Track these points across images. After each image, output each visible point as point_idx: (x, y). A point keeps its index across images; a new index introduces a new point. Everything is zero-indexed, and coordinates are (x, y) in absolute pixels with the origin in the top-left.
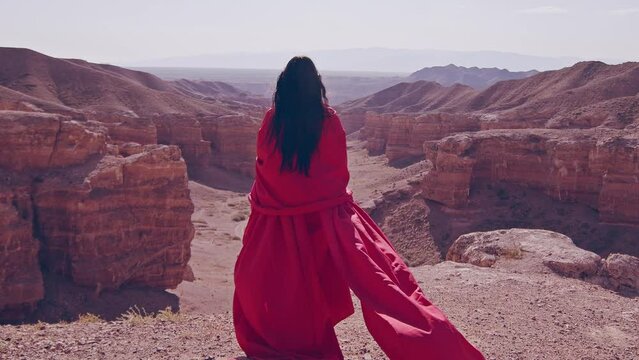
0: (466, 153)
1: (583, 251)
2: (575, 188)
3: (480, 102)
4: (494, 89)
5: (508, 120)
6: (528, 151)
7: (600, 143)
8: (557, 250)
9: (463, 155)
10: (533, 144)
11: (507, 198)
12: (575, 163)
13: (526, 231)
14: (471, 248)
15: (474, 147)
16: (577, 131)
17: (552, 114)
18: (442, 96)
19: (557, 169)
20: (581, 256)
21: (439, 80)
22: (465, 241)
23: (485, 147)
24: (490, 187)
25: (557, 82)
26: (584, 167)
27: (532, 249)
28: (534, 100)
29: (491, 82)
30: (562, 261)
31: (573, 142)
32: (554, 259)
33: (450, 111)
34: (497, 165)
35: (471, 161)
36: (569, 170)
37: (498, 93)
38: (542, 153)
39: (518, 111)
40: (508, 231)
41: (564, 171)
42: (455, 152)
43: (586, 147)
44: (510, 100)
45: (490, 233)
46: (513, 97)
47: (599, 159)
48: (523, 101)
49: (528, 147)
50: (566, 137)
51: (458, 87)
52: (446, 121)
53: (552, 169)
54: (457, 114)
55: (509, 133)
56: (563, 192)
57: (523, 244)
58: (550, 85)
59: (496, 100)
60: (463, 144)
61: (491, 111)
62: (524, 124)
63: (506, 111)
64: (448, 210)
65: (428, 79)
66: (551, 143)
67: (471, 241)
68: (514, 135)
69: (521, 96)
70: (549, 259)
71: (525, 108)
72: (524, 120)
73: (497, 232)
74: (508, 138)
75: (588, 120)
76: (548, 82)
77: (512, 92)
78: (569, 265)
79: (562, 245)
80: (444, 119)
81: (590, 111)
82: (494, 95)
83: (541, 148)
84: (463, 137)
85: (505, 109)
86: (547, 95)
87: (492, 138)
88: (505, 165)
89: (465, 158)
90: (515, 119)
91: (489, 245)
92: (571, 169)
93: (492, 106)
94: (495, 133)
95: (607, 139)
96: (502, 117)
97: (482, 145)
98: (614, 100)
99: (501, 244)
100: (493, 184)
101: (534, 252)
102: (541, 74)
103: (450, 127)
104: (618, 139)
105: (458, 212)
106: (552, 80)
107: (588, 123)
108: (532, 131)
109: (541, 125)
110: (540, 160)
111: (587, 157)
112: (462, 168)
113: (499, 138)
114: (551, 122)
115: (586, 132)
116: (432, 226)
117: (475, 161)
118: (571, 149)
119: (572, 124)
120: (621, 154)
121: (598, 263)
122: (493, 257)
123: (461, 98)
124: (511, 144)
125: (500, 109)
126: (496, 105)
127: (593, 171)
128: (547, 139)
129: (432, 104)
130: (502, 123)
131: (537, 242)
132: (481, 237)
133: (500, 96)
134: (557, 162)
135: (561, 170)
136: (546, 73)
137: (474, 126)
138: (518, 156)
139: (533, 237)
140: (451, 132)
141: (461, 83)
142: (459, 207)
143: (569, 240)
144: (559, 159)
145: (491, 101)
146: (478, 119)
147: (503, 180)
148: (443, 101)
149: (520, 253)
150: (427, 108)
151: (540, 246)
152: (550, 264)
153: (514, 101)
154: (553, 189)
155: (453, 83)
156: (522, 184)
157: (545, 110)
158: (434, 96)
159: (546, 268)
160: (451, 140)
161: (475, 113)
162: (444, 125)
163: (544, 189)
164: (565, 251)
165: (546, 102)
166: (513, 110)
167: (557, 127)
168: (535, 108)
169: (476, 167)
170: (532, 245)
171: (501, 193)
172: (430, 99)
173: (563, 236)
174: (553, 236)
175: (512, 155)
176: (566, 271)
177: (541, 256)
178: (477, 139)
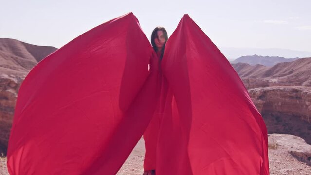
0: (260, 97)
3: (269, 73)
4: (276, 66)
5: (283, 82)
6: (292, 97)
8: (295, 145)
9: (258, 99)
10: (295, 94)
11: (281, 121)
13: (280, 135)
15: (264, 95)
17: (306, 80)
18: (250, 70)
19: (307, 106)
20: (309, 149)
21: (250, 63)
23: (270, 95)
24: (272, 115)
25: (309, 63)
28: (297, 72)
29: (275, 63)
30: (297, 151)
32: (294, 150)
33: (254, 77)
34: (276, 104)
35: (262, 102)
37: (279, 68)
38: (300, 98)
39: (288, 78)
40: (271, 135)
42: (254, 97)
44: (284, 72)
46: (286, 70)
48: (291, 72)
49: (292, 95)
51: (258, 66)
52: (252, 83)
53: (304, 106)
54: (258, 79)
55: (282, 88)
56: (310, 118)
57: (278, 141)
58: (305, 65)
59: (277, 72)
60: (258, 93)
61: (274, 77)
62: (291, 84)
63: (282, 78)
65: (243, 62)
66: (304, 93)
68: (285, 89)
69: (290, 70)
70: (291, 150)
71: (292, 76)
72: (291, 82)
74: (281, 91)
76: (304, 63)
77: (286, 68)
78: (302, 153)
79: (299, 142)
80: (250, 81)
82: (277, 70)
83: (299, 96)
84: (258, 90)
85: (282, 76)
86: (303, 70)
87: (273, 91)
88: (280, 104)
89: (259, 100)
90: (286, 82)
93: (275, 75)
94: (275, 88)
96: (280, 81)
97: (268, 94)
100: (274, 114)
101: (283, 146)
102: (301, 59)
103: (253, 85)
106: (306, 62)
108: (295, 87)
109: (300, 84)
110: (298, 102)
112: (257, 105)
113: (277, 90)
114: (305, 83)
117: (264, 102)
123: (260, 71)
124: (283, 94)
125: (279, 77)
126: (277, 75)
128: (301, 91)
129: (245, 74)
130: (280, 83)
131: (285, 141)
133: (280, 70)
134: (307, 103)
135: (309, 107)
136: (303, 59)
137: (266, 84)
138: (287, 100)
139: (284, 138)
140: (253, 87)
141: (260, 63)
143: (303, 140)
144: (308, 101)
145: (274, 73)
146: (268, 81)
147: (279, 112)
148: (250, 73)
149: (276, 146)
150: (242, 76)
151: (287, 143)
152: (291, 153)
153: (286, 73)
154: (305, 117)
155: (255, 64)
156: (289, 114)
157: (302, 77)
158: (246, 70)
159: (289, 154)
160: (252, 91)
161: (267, 79)
162: (250, 84)
163: (300, 117)
164: (300, 145)
165: (303, 73)
166: (286, 77)
167: (308, 86)
168: (297, 76)
169: (265, 105)
170: (283, 142)
171: (278, 118)
172: (244, 71)
173: (300, 138)
174: (294, 138)
175: (283, 99)
176: (300, 156)
177: (287, 148)
178: (266, 91)
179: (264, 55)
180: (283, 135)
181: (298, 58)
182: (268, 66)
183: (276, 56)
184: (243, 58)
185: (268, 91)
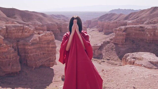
0: (124, 31)
2: (152, 40)
3: (126, 18)
4: (130, 14)
5: (134, 22)
6: (140, 30)
8: (152, 58)
9: (123, 32)
10: (141, 29)
11: (135, 42)
12: (152, 33)
13: (143, 53)
14: (129, 57)
15: (125, 30)
16: (152, 25)
17: (145, 21)
18: (117, 17)
19: (147, 35)
21: (116, 13)
22: (127, 55)
23: (129, 30)
24: (130, 40)
25: (146, 12)
26: (154, 34)
27: (145, 58)
28: (140, 17)
30: (153, 61)
31: (151, 28)
32: (151, 60)
33: (119, 20)
34: (132, 34)
35: (125, 33)
36: (150, 35)
38: (143, 31)
39: (137, 20)
40: (138, 53)
41: (149, 35)
42: (121, 31)
43: (155, 29)
44: (134, 17)
45: (133, 53)
46: (135, 17)
48: (137, 18)
49: (140, 29)
50: (149, 27)
51: (121, 14)
52: (118, 23)
53: (146, 35)
54: (121, 21)
55: (135, 26)
56: (149, 40)
57: (143, 56)
58: (145, 13)
59: (131, 17)
60: (123, 29)
61: (129, 20)
62: (138, 23)
64: (120, 46)
65: (113, 12)
66: (146, 28)
67: (128, 55)
68: (136, 26)
69: (137, 16)
71: (138, 19)
72: (138, 22)
73: (135, 53)
74: (134, 27)
75: (155, 22)
76: (144, 12)
77: (135, 15)
79: (153, 56)
80: (118, 22)
81: (155, 19)
82: (131, 16)
84: (123, 27)
86: (144, 16)
87: (130, 27)
88: (134, 34)
89: (124, 33)
90: (136, 22)
91: (133, 57)
92: (151, 35)
93: (130, 19)
94: (131, 26)
96: (132, 22)
99: (136, 56)
100: (131, 39)
103: (119, 24)
105: (122, 46)
106: (145, 12)
108: (141, 25)
109: (143, 23)
110: (143, 32)
111: (155, 31)
112: (123, 35)
113: (132, 27)
114: (145, 23)
115: (155, 25)
116: (116, 50)
118: (151, 30)
119: (151, 23)
122: (135, 60)
123: (122, 17)
124: (136, 29)
125: (132, 20)
127: (157, 35)
128: (144, 27)
129: (114, 19)
132: (131, 55)
133: (132, 16)
134: (147, 33)
136: (144, 10)
137: (125, 24)
138: (137, 32)
139: (145, 54)
140: (120, 26)
142: (123, 45)
143: (155, 55)
144: (148, 32)
145: (129, 18)
146: (126, 22)
147: (133, 38)
148: (117, 18)
149: (142, 59)
151: (147, 57)
152: (150, 62)
153: (135, 18)
154: (146, 40)
155: (120, 13)
156: (138, 39)
157: (143, 20)
158: (115, 17)
159: (149, 63)
160: (120, 28)
161: (126, 21)
162: (118, 24)
163: (144, 40)
164: (154, 58)
165: (144, 18)
166: (135, 20)
167: (147, 24)
168: (141, 19)
169: (127, 35)
170: (145, 56)
171: (133, 41)
172: (114, 17)
173: (153, 54)
174: (150, 54)
176: (154, 64)
177: (147, 60)
178: (127, 28)
179: (123, 9)
181: (140, 10)
182: (126, 14)
183: (129, 9)
184: (113, 10)
185: (128, 28)
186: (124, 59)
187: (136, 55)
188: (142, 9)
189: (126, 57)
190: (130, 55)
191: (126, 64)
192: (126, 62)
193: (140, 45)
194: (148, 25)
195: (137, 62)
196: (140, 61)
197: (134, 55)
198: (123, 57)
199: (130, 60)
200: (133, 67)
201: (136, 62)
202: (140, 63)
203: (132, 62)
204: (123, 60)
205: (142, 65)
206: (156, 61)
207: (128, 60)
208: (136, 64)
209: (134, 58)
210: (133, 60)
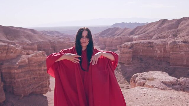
0: (130, 48)
1: (172, 77)
2: (163, 57)
3: (132, 33)
4: (136, 28)
5: (141, 38)
6: (148, 46)
7: (169, 43)
8: (164, 78)
10: (149, 44)
11: (143, 61)
12: (162, 49)
13: (154, 72)
14: (137, 78)
15: (132, 47)
16: (162, 40)
17: (154, 35)
19: (157, 51)
20: (172, 79)
21: (120, 27)
22: (135, 76)
23: (135, 46)
24: (137, 58)
25: (154, 25)
26: (165, 50)
27: (157, 78)
28: (148, 31)
30: (166, 81)
31: (161, 43)
32: (164, 81)
33: (124, 36)
34: (139, 51)
36: (160, 51)
38: (152, 47)
39: (144, 35)
40: (148, 72)
41: (159, 52)
42: (127, 48)
43: (165, 44)
44: (141, 32)
45: (143, 73)
46: (142, 31)
47: (169, 48)
48: (145, 32)
49: (148, 45)
50: (159, 42)
51: (126, 29)
52: (123, 39)
53: (155, 51)
54: (126, 36)
55: (142, 41)
56: (159, 58)
57: (154, 76)
58: (152, 27)
59: (137, 32)
60: (129, 46)
62: (146, 38)
63: (140, 35)
64: (126, 65)
65: (117, 27)
66: (155, 44)
67: (137, 76)
68: (144, 42)
69: (144, 30)
70: (162, 80)
71: (146, 34)
72: (145, 37)
73: (145, 73)
74: (142, 43)
75: (164, 36)
76: (152, 26)
77: (141, 29)
79: (165, 76)
81: (165, 34)
82: (137, 30)
83: (152, 45)
84: (129, 44)
86: (152, 30)
87: (137, 43)
88: (141, 51)
89: (130, 50)
90: (143, 37)
91: (143, 77)
92: (161, 51)
93: (136, 34)
95: (171, 42)
96: (139, 37)
97: (134, 45)
98: (171, 30)
100: (138, 57)
101: (157, 79)
104: (174, 41)
105: (129, 65)
107: (164, 37)
108: (149, 41)
109: (151, 38)
110: (152, 49)
111: (165, 47)
112: (129, 53)
113: (139, 43)
114: (154, 37)
115: (164, 40)
116: (121, 70)
117: (133, 50)
118: (161, 45)
119: (160, 38)
120: (175, 46)
121: (177, 81)
122: (145, 81)
123: (127, 32)
124: (143, 45)
125: (138, 34)
126: (137, 33)
127: (167, 51)
128: (153, 43)
129: (118, 34)
130: (139, 39)
131: (158, 76)
132: (141, 75)
133: (138, 31)
134: (157, 49)
135: (158, 51)
136: (151, 23)
137: (131, 40)
138: (146, 48)
139: (156, 74)
140: (125, 42)
141: (126, 27)
143: (167, 74)
144: (157, 48)
145: (135, 32)
146: (132, 38)
147: (141, 55)
148: (122, 33)
149: (153, 79)
150: (117, 35)
151: (159, 77)
152: (163, 82)
153: (142, 32)
154: (156, 57)
155: (124, 28)
156: (147, 56)
157: (151, 34)
158: (119, 31)
159: (162, 83)
160: (125, 44)
161: (131, 36)
163: (153, 57)
164: (167, 78)
165: (152, 32)
166: (142, 34)
167: (155, 39)
168: (148, 34)
169: (134, 52)
170: (156, 76)
171: (141, 59)
172: (117, 32)
173: (165, 73)
174: (162, 73)
175: (143, 48)
176: (168, 84)
177: (160, 80)
178: (133, 44)
179: (128, 22)
180: (156, 72)
181: (147, 23)
182: (132, 29)
183: (135, 22)
184: (116, 24)
186: (132, 80)
187: (146, 74)
188: (150, 22)
189: (135, 78)
190: (139, 75)
191: (135, 86)
192: (135, 84)
193: (150, 64)
194: (157, 40)
195: (148, 83)
196: (152, 82)
197: (143, 75)
198: (132, 78)
199: (139, 82)
200: (145, 89)
201: (146, 83)
202: (152, 85)
203: (142, 83)
204: (131, 82)
205: (154, 87)
206: (169, 81)
207: (137, 82)
208: (147, 85)
209: (144, 79)
210: (142, 81)
